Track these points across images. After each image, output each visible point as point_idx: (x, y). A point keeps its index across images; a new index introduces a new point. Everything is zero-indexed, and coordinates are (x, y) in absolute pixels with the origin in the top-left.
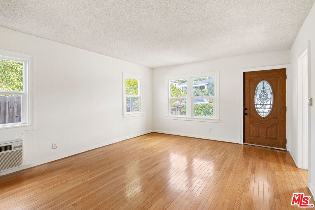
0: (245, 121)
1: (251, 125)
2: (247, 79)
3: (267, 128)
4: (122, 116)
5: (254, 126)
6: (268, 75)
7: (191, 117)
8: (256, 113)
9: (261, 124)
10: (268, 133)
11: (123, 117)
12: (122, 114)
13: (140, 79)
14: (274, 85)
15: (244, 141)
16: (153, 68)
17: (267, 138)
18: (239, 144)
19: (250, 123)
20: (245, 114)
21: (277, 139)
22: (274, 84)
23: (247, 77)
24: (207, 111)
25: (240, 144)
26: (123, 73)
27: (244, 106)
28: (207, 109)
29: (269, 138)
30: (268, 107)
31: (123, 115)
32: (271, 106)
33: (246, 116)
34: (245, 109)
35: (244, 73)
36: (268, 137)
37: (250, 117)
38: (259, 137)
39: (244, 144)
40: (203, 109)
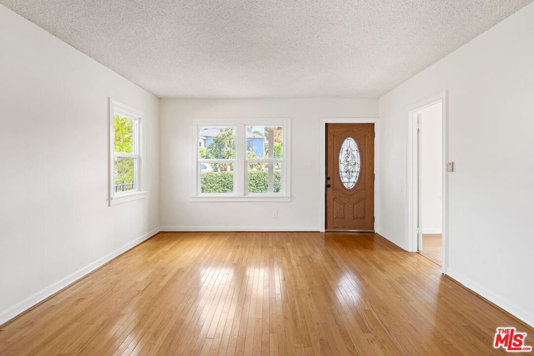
0: (328, 196)
1: (335, 202)
2: (330, 134)
3: (353, 204)
4: (108, 202)
5: (339, 203)
6: (355, 130)
7: (243, 196)
8: (342, 184)
9: (347, 199)
10: (355, 211)
11: (109, 205)
12: (106, 197)
13: (140, 119)
14: (362, 145)
15: (326, 228)
16: (160, 99)
17: (353, 219)
18: (319, 232)
19: (333, 199)
20: (327, 186)
21: (364, 218)
22: (361, 143)
23: (330, 131)
24: (228, 184)
25: (321, 231)
26: (109, 98)
27: (326, 175)
28: (228, 180)
29: (356, 218)
30: (355, 174)
31: (109, 199)
32: (358, 173)
33: (328, 188)
34: (327, 179)
35: (327, 125)
36: (355, 216)
37: (333, 190)
38: (344, 218)
39: (326, 231)
40: (222, 181)
